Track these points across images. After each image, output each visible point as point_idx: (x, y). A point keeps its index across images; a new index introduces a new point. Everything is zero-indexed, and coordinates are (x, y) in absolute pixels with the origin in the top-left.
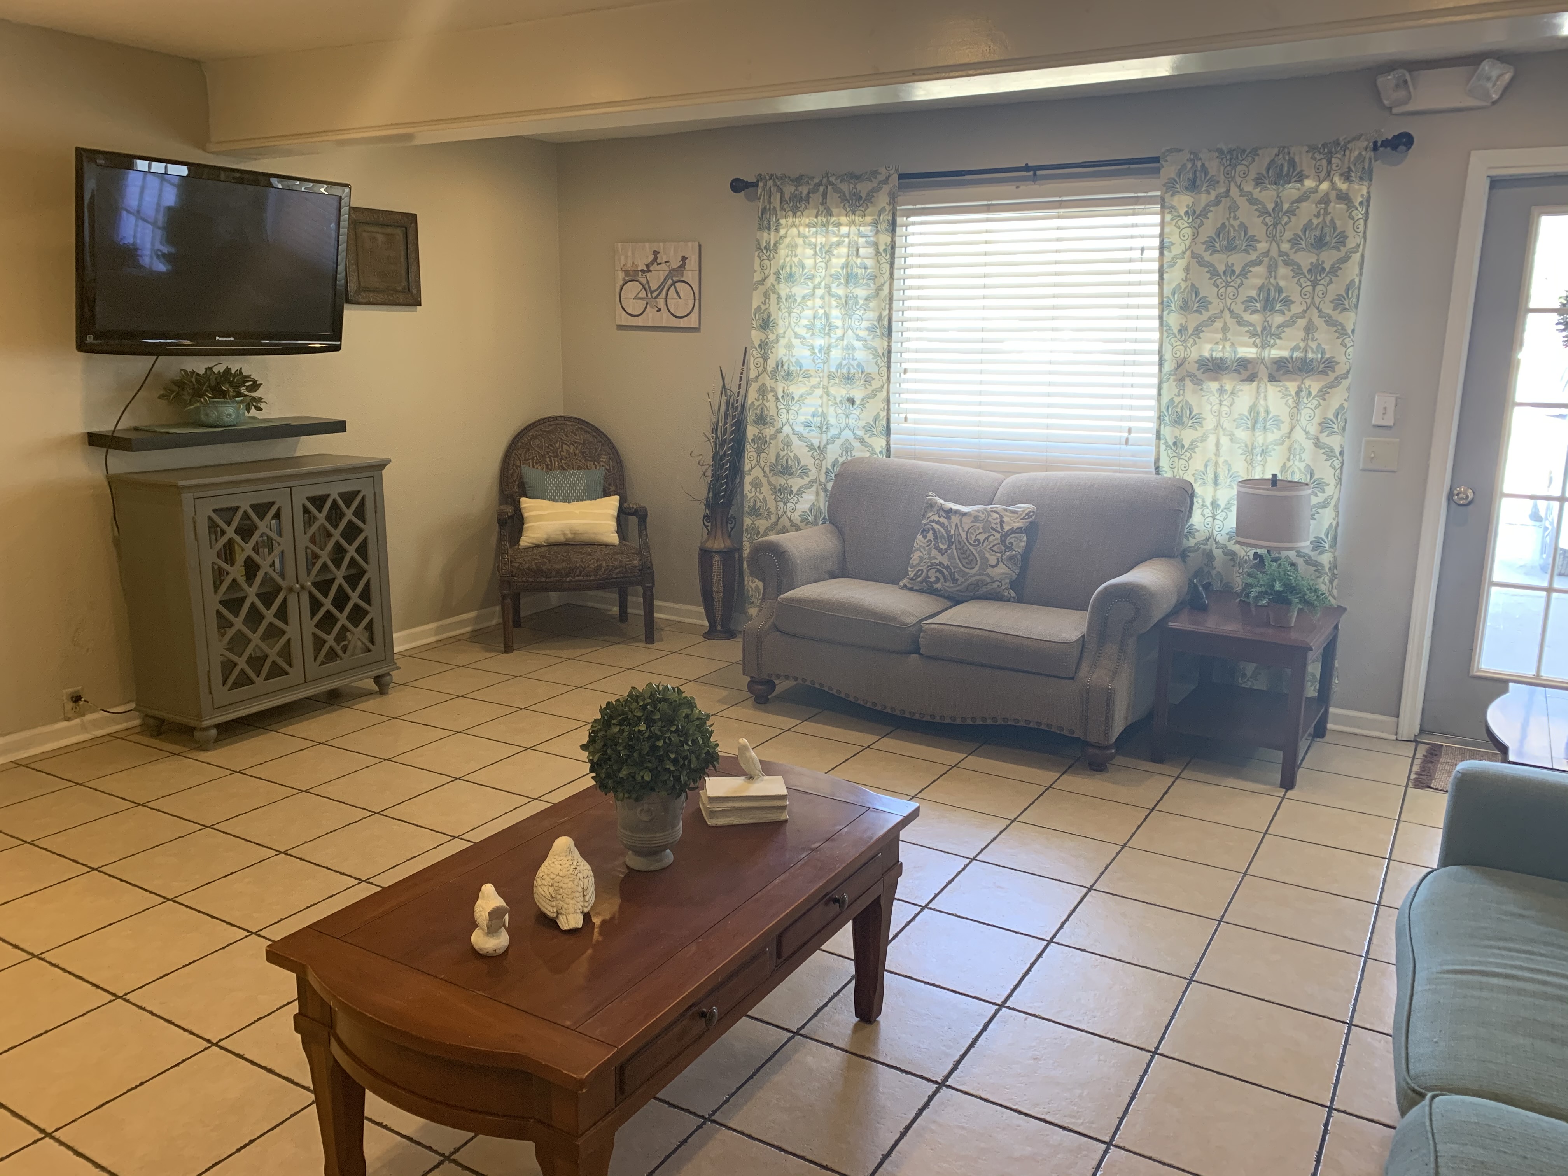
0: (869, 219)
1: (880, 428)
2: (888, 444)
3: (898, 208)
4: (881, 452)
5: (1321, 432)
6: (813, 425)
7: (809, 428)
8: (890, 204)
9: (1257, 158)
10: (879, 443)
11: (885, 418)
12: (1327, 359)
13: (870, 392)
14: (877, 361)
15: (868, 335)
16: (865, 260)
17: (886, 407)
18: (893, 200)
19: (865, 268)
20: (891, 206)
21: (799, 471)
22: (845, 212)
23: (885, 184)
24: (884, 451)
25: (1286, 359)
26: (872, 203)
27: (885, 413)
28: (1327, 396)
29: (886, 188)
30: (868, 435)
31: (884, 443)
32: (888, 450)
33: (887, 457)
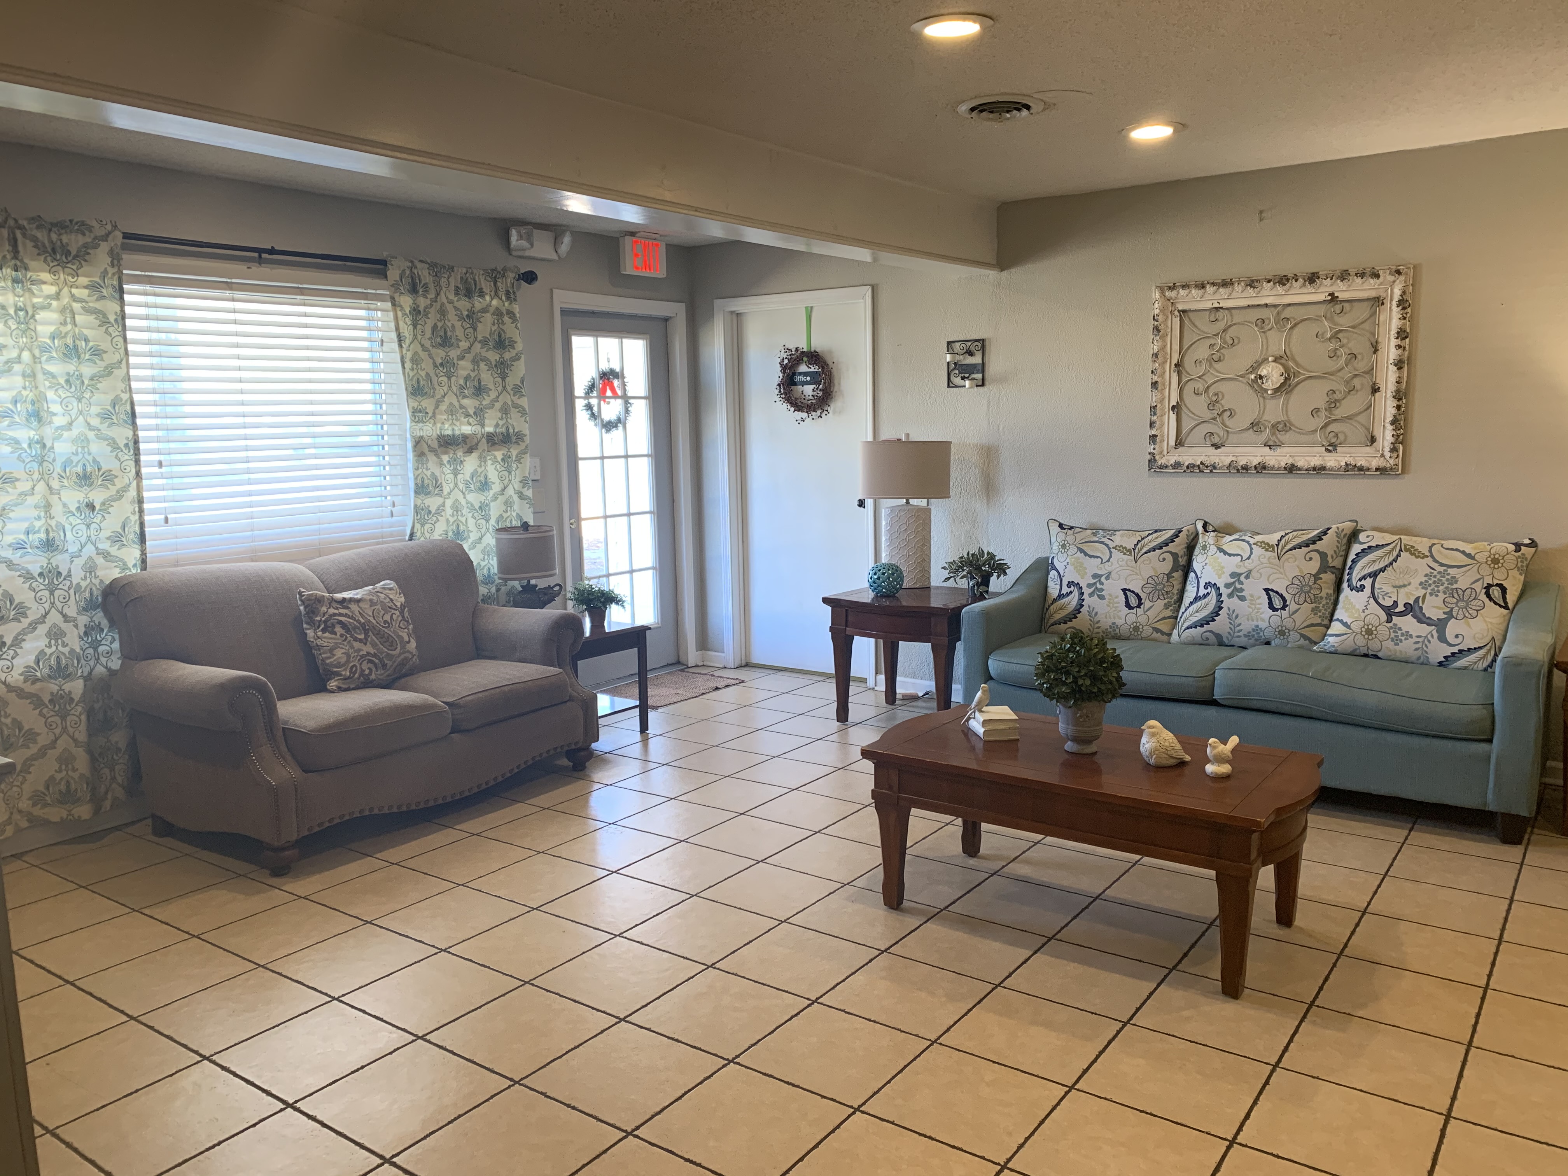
0: (83, 280)
1: (132, 536)
2: (143, 553)
3: (125, 272)
4: (135, 566)
5: (523, 487)
6: (28, 546)
7: (21, 552)
8: (113, 265)
9: (452, 274)
10: (132, 555)
11: (138, 522)
12: (517, 433)
13: (114, 493)
14: (117, 455)
15: (101, 423)
16: (83, 330)
17: (137, 509)
18: (116, 260)
19: (85, 340)
20: (115, 270)
21: (13, 613)
22: (48, 268)
23: (103, 241)
24: (139, 563)
25: (492, 433)
26: (86, 261)
27: (137, 517)
28: (522, 460)
29: (104, 247)
30: (117, 547)
31: (137, 553)
32: (144, 561)
33: (141, 570)
